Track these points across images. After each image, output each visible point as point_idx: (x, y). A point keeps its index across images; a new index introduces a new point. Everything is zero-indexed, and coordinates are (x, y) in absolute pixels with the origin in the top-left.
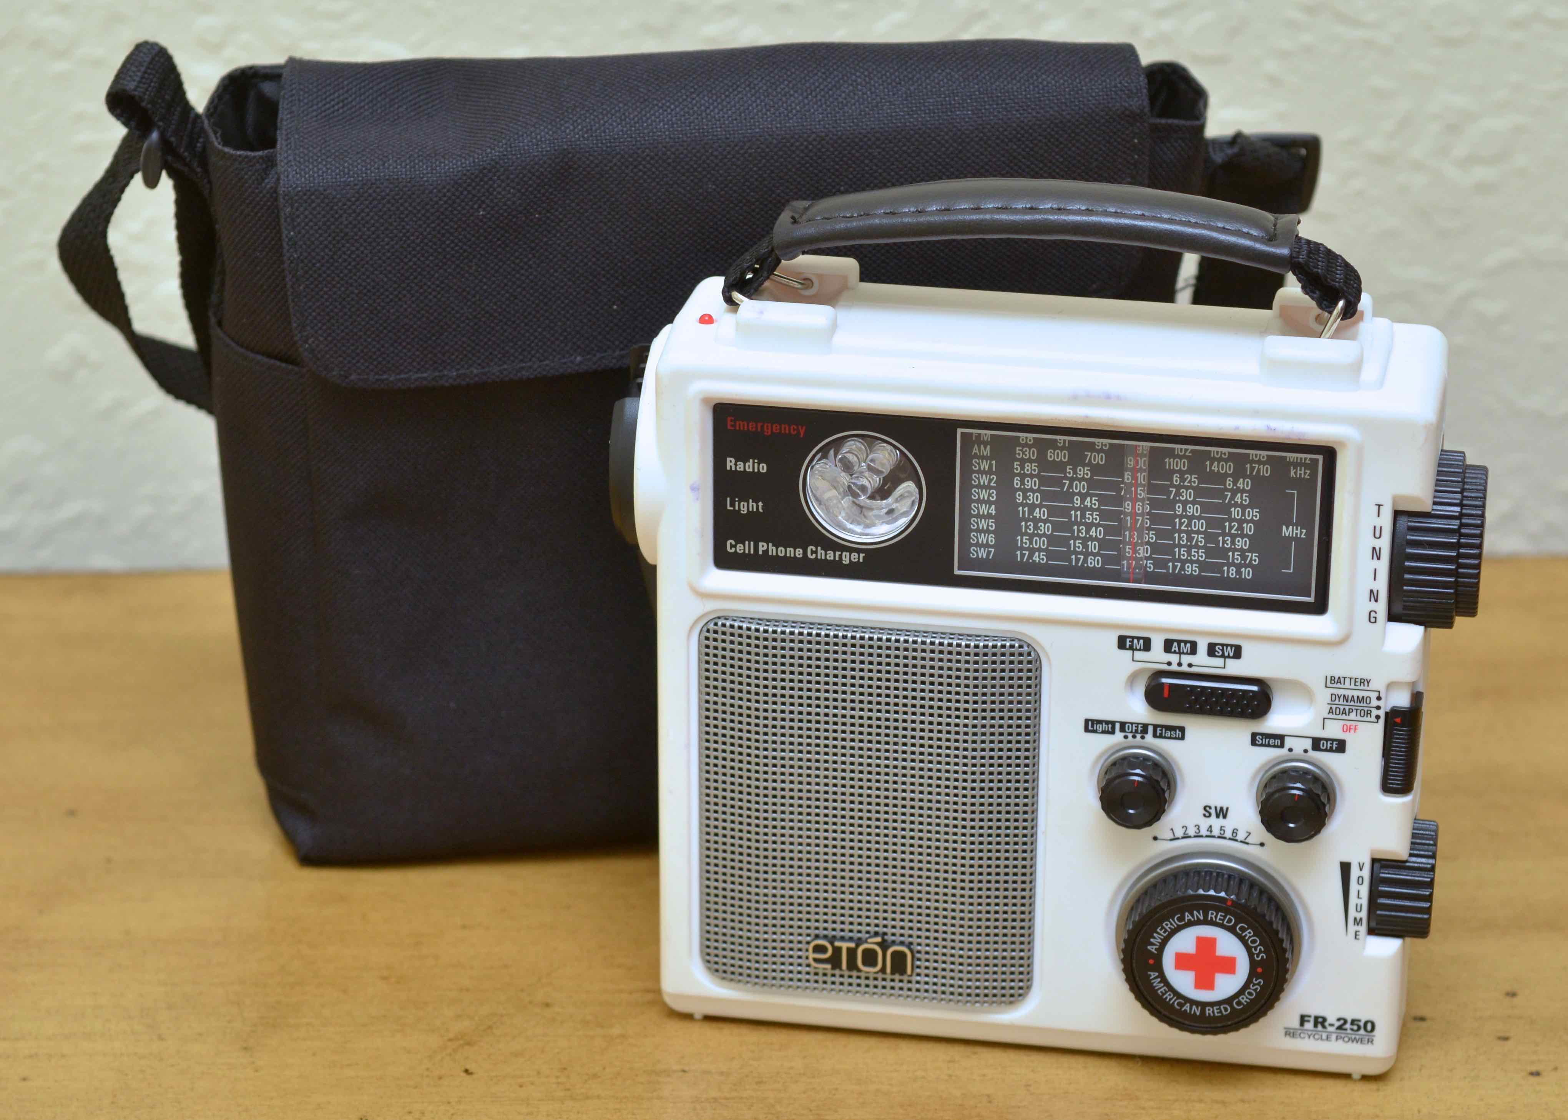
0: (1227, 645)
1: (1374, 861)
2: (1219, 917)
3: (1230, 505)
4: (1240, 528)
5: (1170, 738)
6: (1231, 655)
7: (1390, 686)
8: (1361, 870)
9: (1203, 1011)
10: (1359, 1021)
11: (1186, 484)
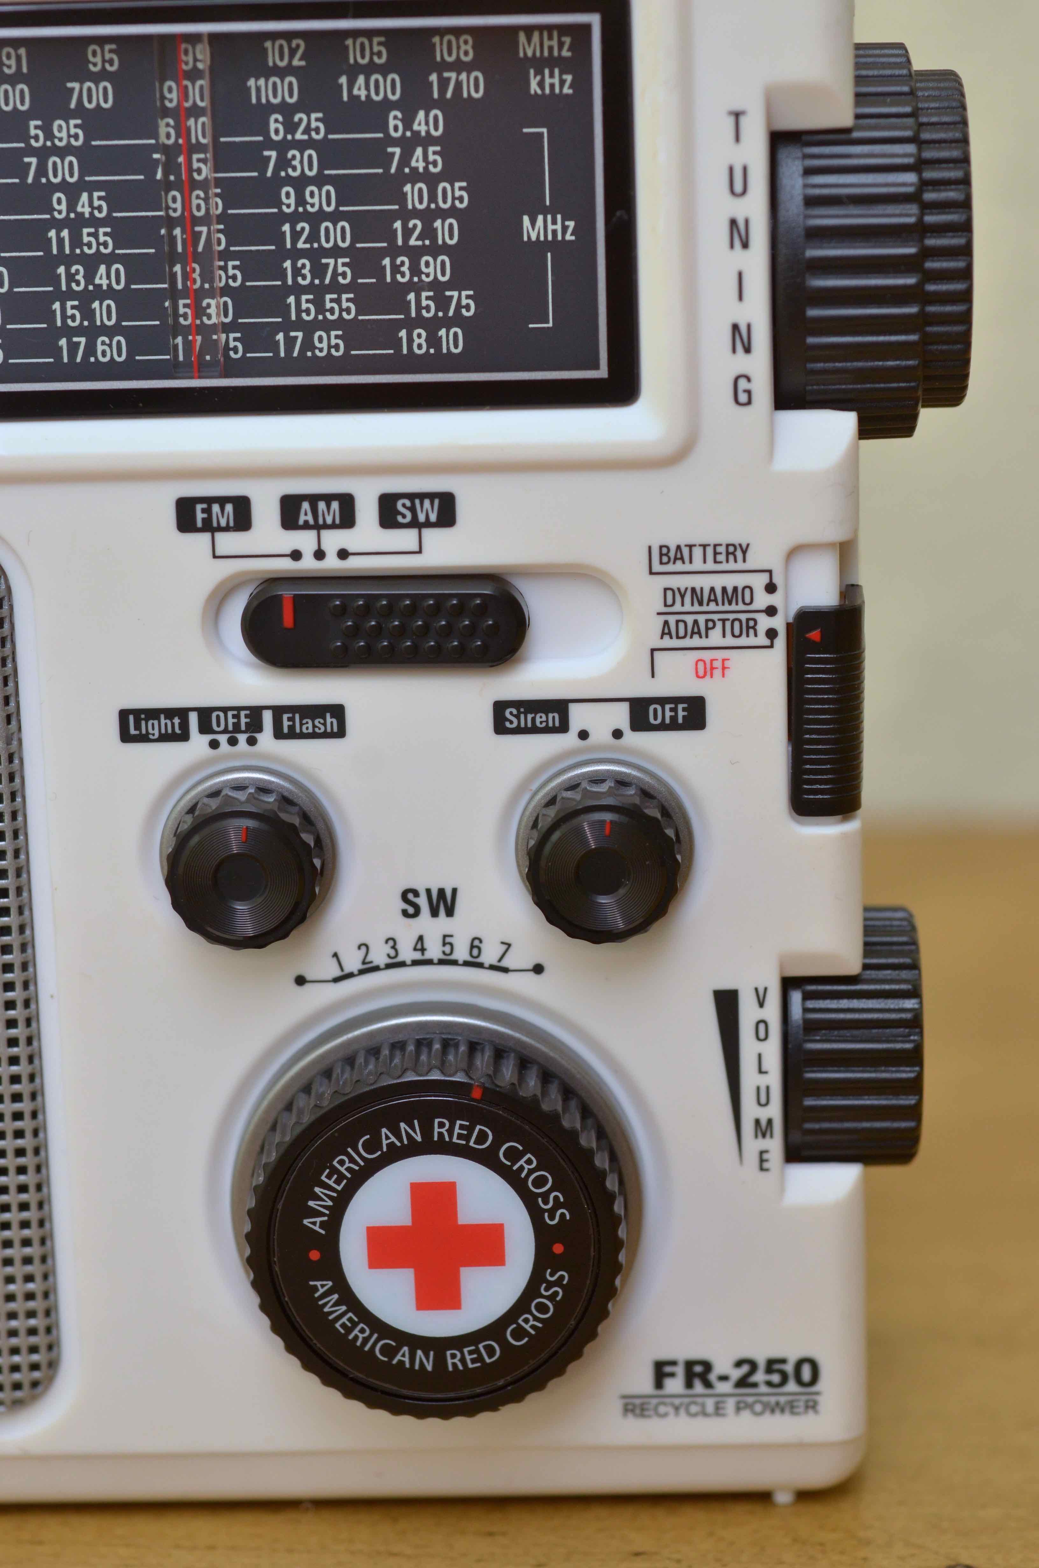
0: (422, 496)
1: (789, 984)
2: (457, 1130)
3: (401, 179)
4: (429, 232)
5: (314, 736)
6: (433, 518)
7: (794, 552)
8: (761, 1005)
9: (440, 1361)
10: (783, 1361)
11: (299, 136)
